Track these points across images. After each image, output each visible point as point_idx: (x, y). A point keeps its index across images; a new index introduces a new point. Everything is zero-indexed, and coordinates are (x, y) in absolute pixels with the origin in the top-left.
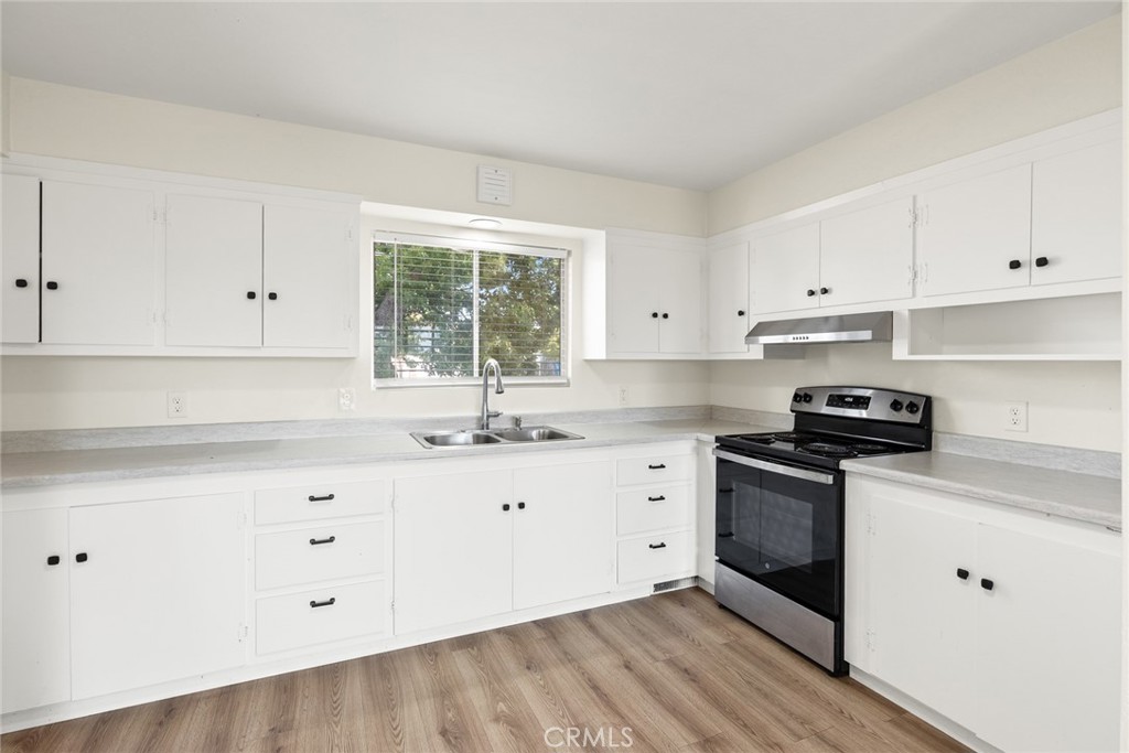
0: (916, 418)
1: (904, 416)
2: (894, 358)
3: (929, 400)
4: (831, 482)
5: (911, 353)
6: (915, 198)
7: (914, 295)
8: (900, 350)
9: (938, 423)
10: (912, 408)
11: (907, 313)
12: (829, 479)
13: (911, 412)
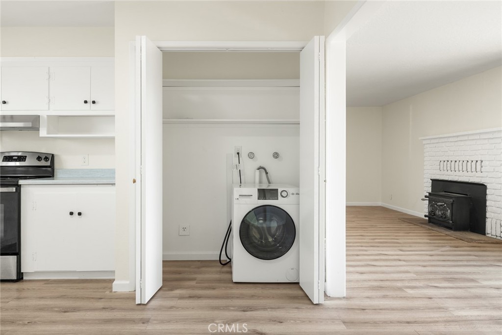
0: (48, 164)
1: (43, 163)
2: (40, 136)
3: (53, 155)
4: (14, 191)
5: (48, 134)
6: (49, 68)
7: (49, 109)
8: (43, 133)
9: (56, 166)
10: (46, 159)
11: (46, 116)
12: (14, 189)
13: (46, 161)
